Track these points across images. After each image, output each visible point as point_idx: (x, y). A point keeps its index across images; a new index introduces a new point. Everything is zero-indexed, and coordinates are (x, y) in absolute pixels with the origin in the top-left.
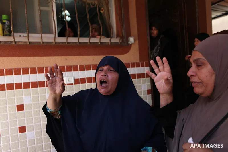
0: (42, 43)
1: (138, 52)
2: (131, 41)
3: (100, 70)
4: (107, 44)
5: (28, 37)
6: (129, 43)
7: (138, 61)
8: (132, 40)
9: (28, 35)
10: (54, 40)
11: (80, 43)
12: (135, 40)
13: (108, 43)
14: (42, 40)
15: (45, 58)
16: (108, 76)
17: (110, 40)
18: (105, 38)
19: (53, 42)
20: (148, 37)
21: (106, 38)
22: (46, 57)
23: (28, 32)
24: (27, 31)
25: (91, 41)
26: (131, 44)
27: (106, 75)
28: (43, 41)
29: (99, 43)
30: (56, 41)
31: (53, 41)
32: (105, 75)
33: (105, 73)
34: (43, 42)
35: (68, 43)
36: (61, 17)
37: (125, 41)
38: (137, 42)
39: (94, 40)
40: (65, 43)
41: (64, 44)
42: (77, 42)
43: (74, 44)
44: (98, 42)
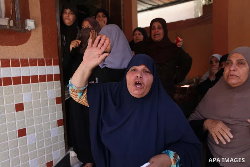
1: (41, 44)
2: (29, 27)
6: (26, 28)
7: (42, 57)
8: (30, 24)
12: (36, 25)
20: (58, 24)
26: (29, 30)
32: (141, 77)
37: (19, 24)
38: (40, 28)
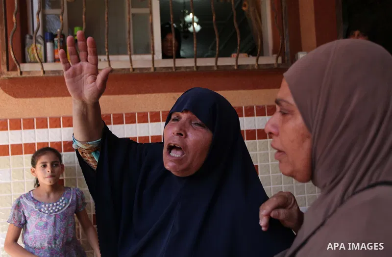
0: (131, 70)
3: (174, 120)
4: (250, 68)
5: (109, 61)
9: (108, 58)
10: (152, 64)
11: (197, 67)
13: (253, 65)
14: (132, 66)
15: (138, 96)
16: (186, 136)
17: (257, 61)
18: (249, 56)
19: (150, 68)
21: (251, 56)
22: (140, 95)
23: (108, 52)
24: (106, 50)
25: (219, 64)
27: (183, 133)
28: (134, 67)
29: (235, 68)
30: (155, 66)
31: (151, 66)
32: (181, 135)
33: (181, 129)
34: (134, 69)
35: (176, 68)
36: (184, 25)
37: (288, 60)
39: (224, 62)
40: (171, 68)
41: (170, 71)
42: (193, 67)
43: (188, 70)
44: (234, 66)
